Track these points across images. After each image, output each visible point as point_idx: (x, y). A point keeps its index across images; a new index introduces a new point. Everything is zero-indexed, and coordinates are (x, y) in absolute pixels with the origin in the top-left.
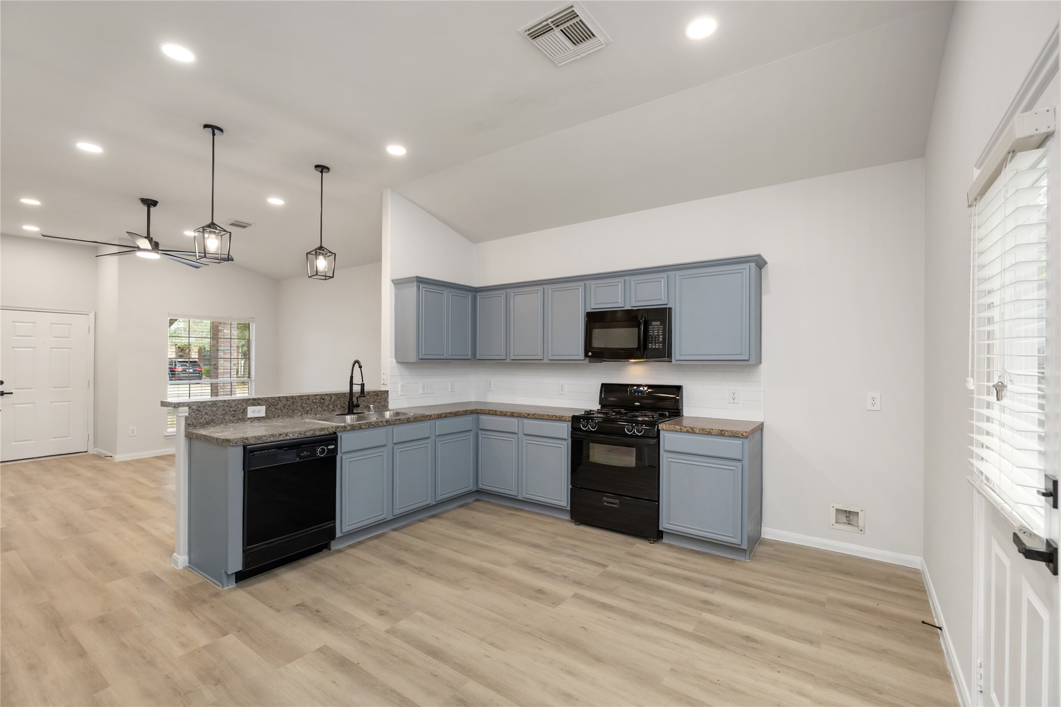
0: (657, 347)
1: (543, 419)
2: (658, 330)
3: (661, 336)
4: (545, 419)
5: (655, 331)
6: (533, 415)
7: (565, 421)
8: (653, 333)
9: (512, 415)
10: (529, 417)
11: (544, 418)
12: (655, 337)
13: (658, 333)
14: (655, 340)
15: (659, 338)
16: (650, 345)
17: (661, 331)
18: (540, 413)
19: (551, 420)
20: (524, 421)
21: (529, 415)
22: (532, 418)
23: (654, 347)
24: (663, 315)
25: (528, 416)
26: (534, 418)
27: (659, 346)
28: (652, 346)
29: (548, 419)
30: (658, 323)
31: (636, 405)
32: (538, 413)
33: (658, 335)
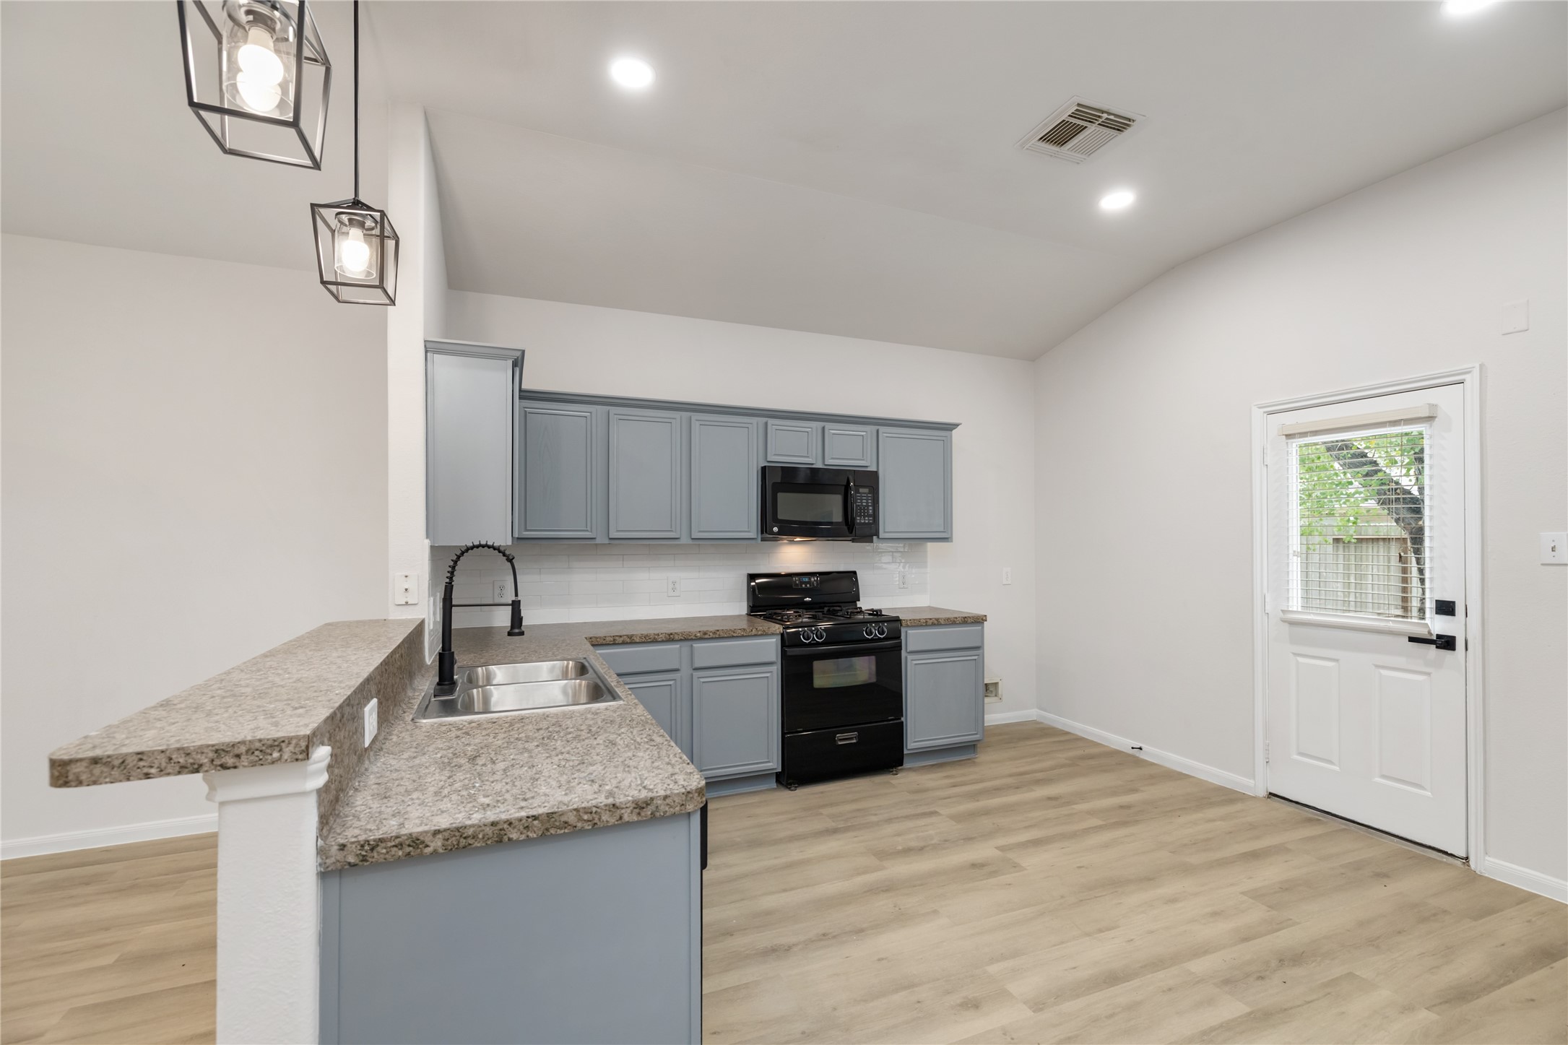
0: (867, 521)
1: (733, 637)
2: (867, 500)
3: (870, 508)
4: (737, 637)
5: (864, 501)
6: (714, 633)
7: (773, 634)
8: (862, 503)
9: (670, 639)
10: (706, 636)
11: (735, 635)
12: (864, 508)
13: (867, 503)
14: (864, 513)
15: (868, 510)
16: (858, 518)
17: (870, 501)
18: (728, 628)
19: (749, 636)
20: (694, 645)
21: (705, 634)
22: (712, 638)
23: (863, 521)
24: (870, 480)
25: (704, 637)
26: (716, 638)
27: (869, 520)
28: (860, 520)
29: (743, 636)
30: (866, 490)
31: (807, 602)
32: (724, 628)
33: (868, 506)
